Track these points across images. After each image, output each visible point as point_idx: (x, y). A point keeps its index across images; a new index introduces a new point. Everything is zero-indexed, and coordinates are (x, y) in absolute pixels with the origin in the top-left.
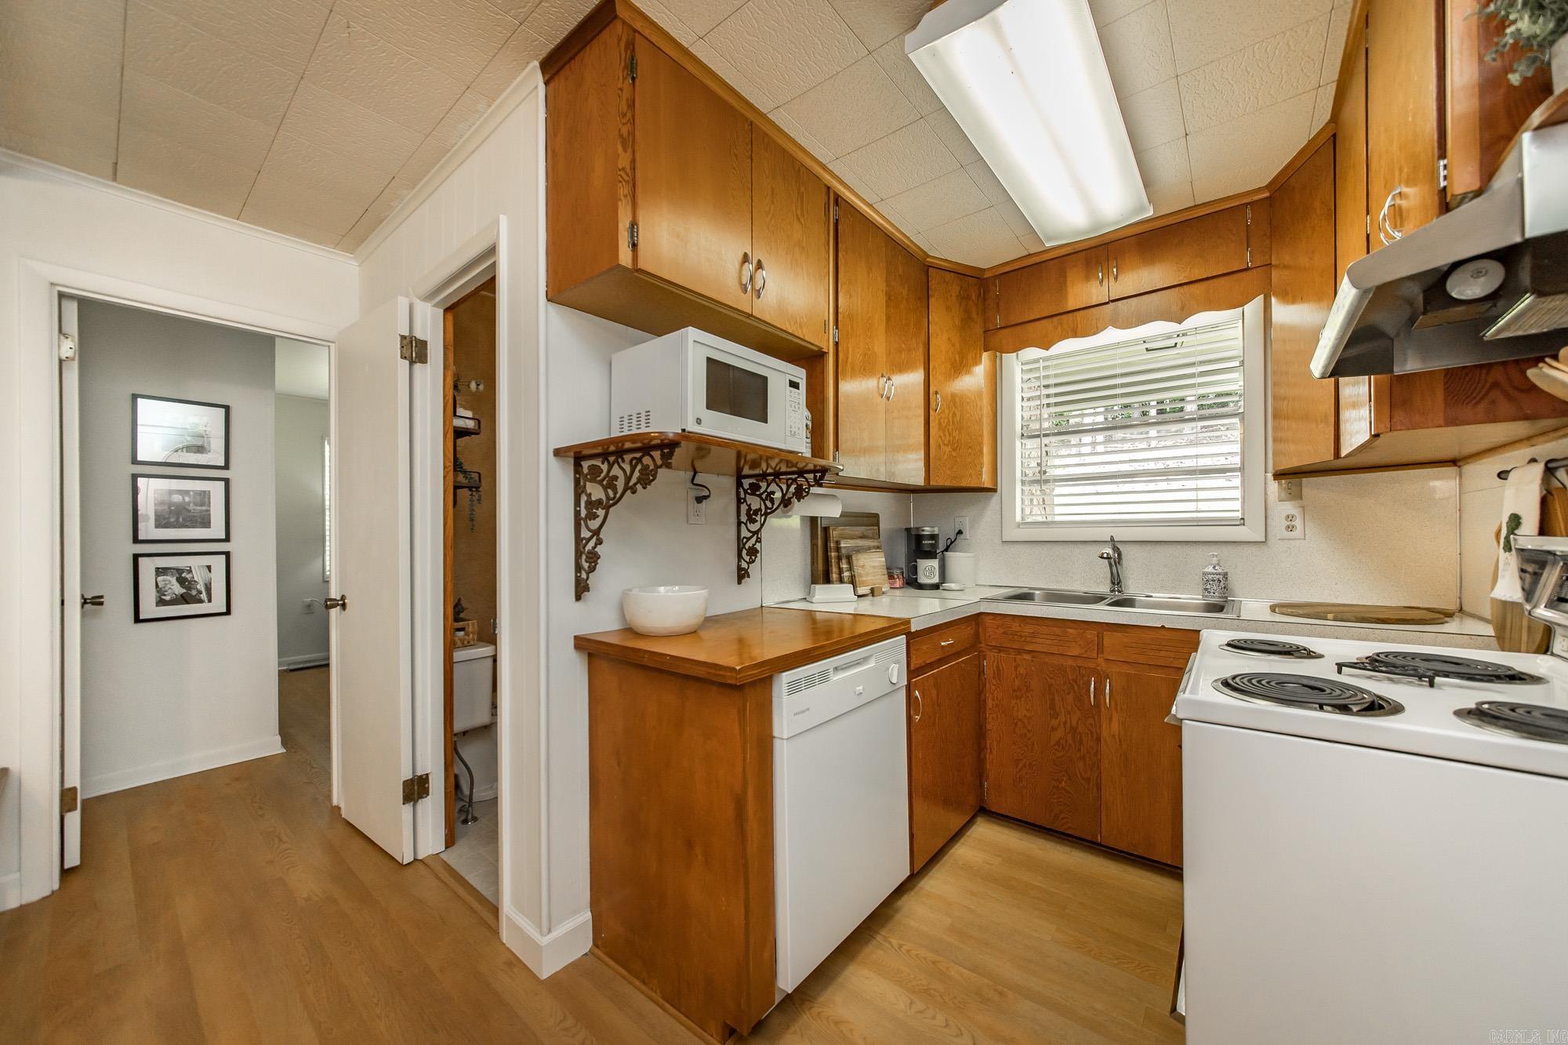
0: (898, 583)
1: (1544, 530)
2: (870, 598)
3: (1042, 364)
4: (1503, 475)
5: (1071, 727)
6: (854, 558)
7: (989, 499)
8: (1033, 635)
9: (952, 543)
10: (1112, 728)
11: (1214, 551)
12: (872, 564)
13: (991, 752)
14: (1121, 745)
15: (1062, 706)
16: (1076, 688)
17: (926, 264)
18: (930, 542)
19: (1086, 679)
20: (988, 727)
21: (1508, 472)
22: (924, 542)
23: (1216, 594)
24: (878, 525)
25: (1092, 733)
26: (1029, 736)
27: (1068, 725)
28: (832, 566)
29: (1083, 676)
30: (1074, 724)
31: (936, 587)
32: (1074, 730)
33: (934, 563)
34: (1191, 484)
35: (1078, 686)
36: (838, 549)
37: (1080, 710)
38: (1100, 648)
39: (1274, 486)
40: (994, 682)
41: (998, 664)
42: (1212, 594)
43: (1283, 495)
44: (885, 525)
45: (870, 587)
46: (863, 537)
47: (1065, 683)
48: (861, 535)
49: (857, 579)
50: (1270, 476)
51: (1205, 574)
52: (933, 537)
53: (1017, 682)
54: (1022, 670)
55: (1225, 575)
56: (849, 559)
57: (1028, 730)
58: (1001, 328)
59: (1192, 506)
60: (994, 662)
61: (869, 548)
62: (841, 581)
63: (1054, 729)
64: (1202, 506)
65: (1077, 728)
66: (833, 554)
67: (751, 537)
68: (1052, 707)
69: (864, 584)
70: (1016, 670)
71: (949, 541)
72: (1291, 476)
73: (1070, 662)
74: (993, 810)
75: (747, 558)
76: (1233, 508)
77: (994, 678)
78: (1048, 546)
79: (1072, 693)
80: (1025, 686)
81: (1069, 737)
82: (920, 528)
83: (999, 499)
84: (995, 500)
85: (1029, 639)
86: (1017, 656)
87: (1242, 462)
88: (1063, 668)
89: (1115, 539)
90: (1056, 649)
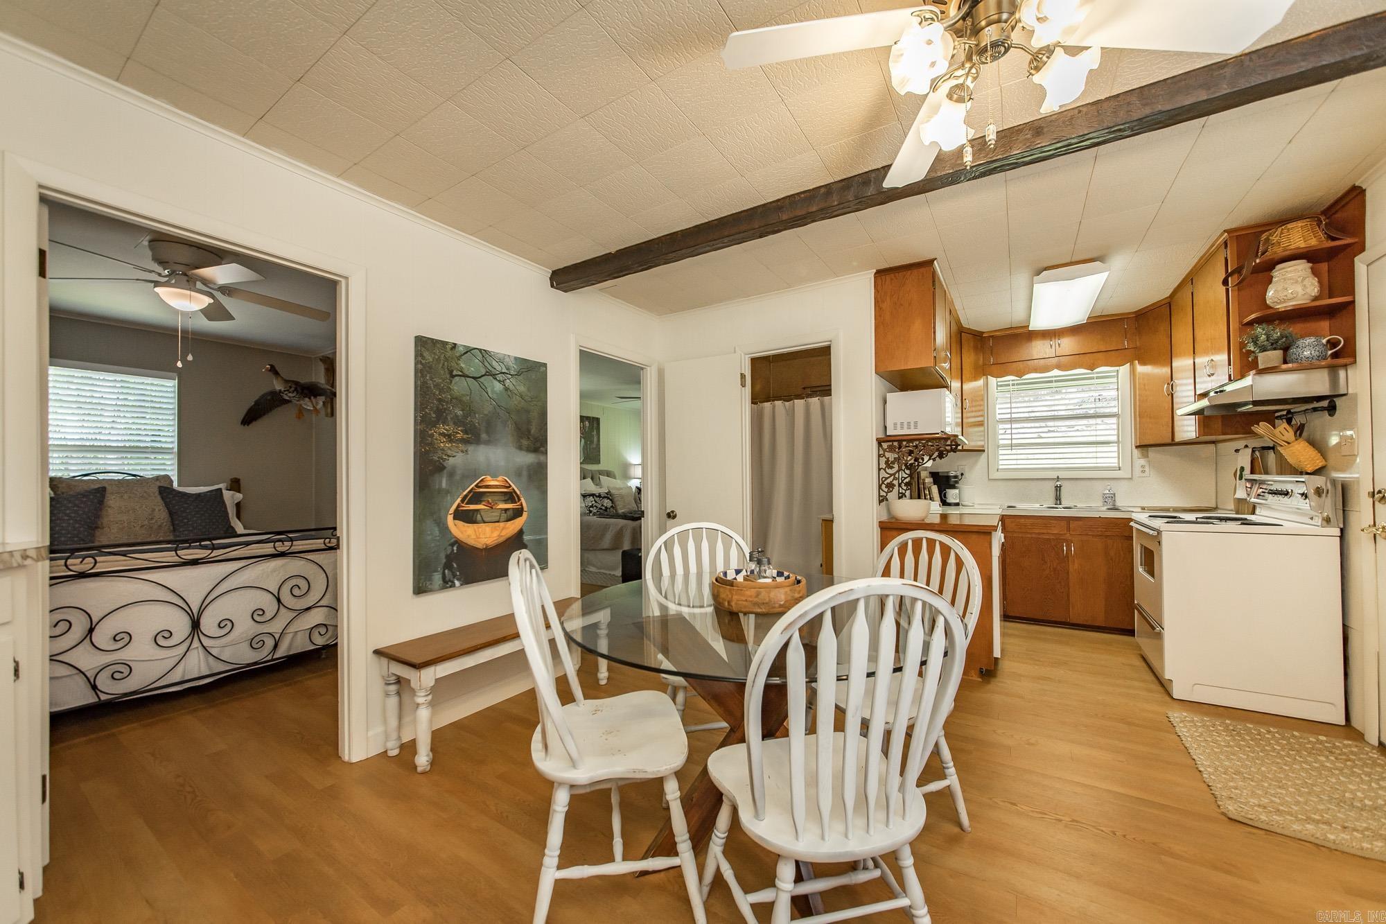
1: (1252, 472)
3: (1011, 383)
4: (1237, 451)
7: (981, 455)
8: (1032, 524)
9: (961, 479)
10: (1074, 567)
11: (1107, 483)
14: (1079, 573)
15: (1049, 558)
16: (1056, 549)
17: (961, 331)
18: (955, 479)
21: (1239, 450)
22: (951, 479)
23: (1111, 504)
25: (1064, 569)
26: (1030, 575)
27: (1052, 567)
29: (1060, 543)
30: (1055, 566)
32: (1055, 569)
33: (956, 491)
34: (1094, 449)
35: (1058, 548)
36: (924, 484)
37: (1058, 559)
38: (1069, 529)
39: (1136, 452)
42: (1109, 503)
43: (1139, 456)
47: (1050, 548)
50: (1134, 447)
51: (1104, 494)
52: (956, 476)
53: (1023, 549)
54: (1026, 543)
55: (1114, 494)
58: (993, 364)
59: (1094, 461)
63: (1044, 570)
64: (1099, 461)
65: (1057, 568)
67: (889, 477)
68: (1043, 559)
70: (1022, 543)
72: (1143, 447)
73: (1052, 537)
74: (1010, 615)
75: (886, 490)
76: (1113, 462)
77: (1010, 548)
78: (1016, 481)
79: (1054, 551)
80: (1028, 550)
81: (1052, 573)
82: (948, 472)
83: (986, 455)
84: (984, 455)
85: (1030, 527)
86: (1024, 536)
87: (1118, 439)
88: (1049, 540)
89: (1058, 477)
90: (1045, 531)
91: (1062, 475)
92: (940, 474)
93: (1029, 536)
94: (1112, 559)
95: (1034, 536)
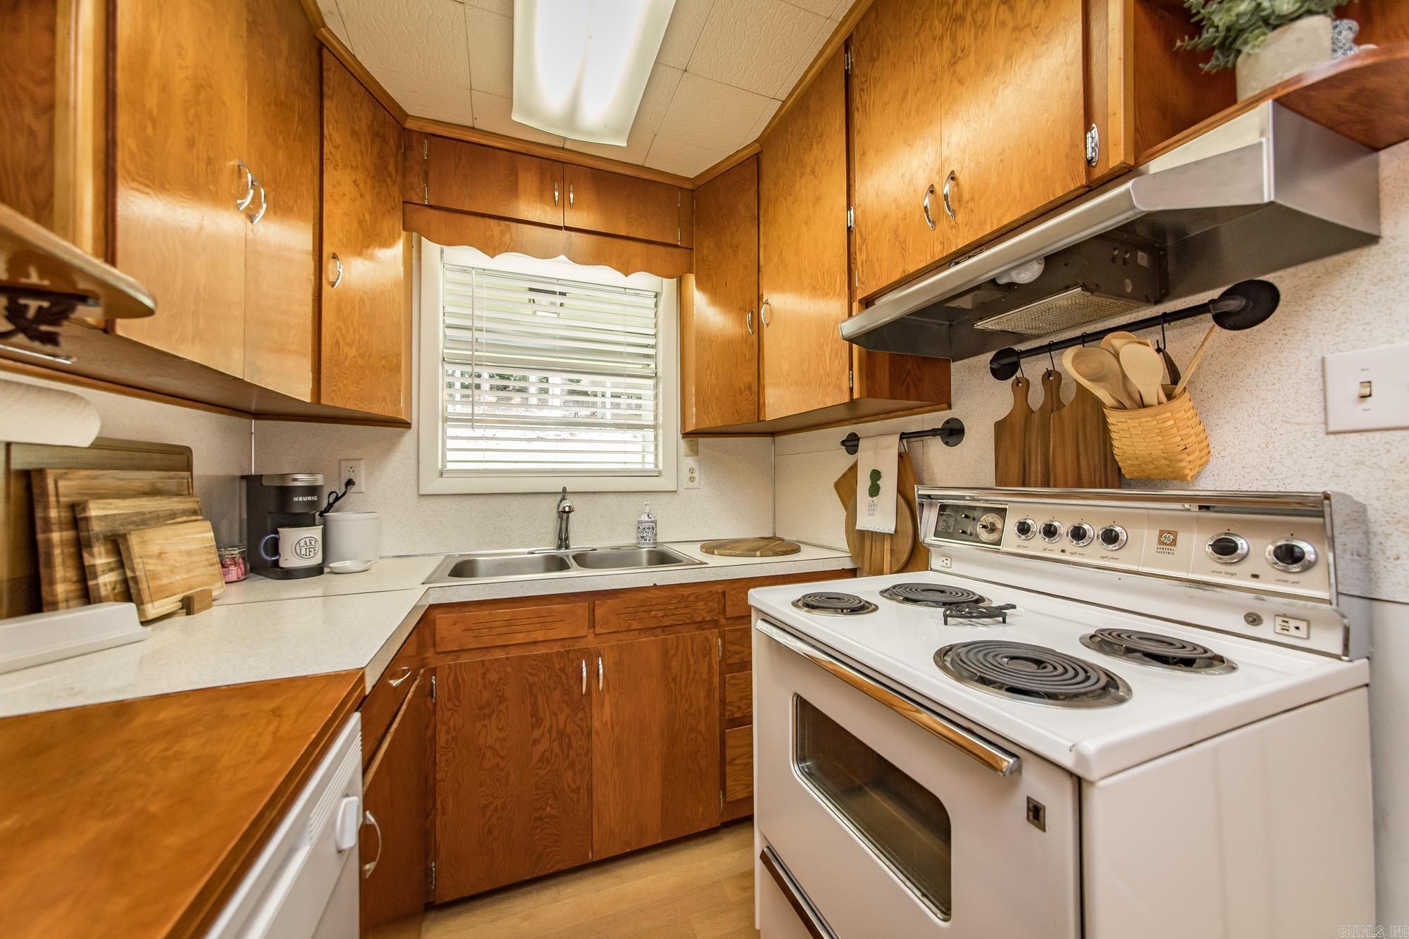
0: (234, 572)
2: (181, 619)
3: (474, 276)
5: (559, 731)
6: (134, 540)
7: (401, 436)
8: (509, 622)
9: (337, 499)
10: (603, 715)
11: (644, 501)
12: (184, 548)
13: (444, 813)
14: (613, 730)
15: (546, 706)
16: (564, 680)
17: (318, 36)
18: (309, 498)
19: (575, 665)
20: (439, 776)
22: (296, 499)
23: (651, 541)
24: (189, 468)
25: (582, 729)
26: (502, 764)
27: (554, 728)
28: (50, 565)
29: (572, 661)
30: (561, 725)
31: (318, 570)
32: (561, 733)
33: (312, 533)
35: (567, 675)
37: (568, 705)
38: (592, 624)
40: (450, 705)
41: (456, 676)
42: (648, 541)
43: (687, 452)
44: (202, 467)
45: (180, 596)
46: (154, 492)
47: (550, 677)
48: (147, 488)
49: (143, 586)
51: (639, 522)
52: (312, 490)
53: (486, 695)
54: (493, 676)
56: (117, 544)
57: (502, 758)
58: (430, 206)
60: (449, 675)
61: (173, 515)
62: (87, 596)
63: (536, 742)
65: (565, 731)
66: (56, 536)
68: (535, 713)
69: (163, 593)
70: (483, 678)
71: (333, 497)
72: (693, 436)
73: (557, 648)
74: (447, 899)
76: (649, 461)
77: (448, 701)
78: (482, 499)
79: (559, 687)
80: (498, 696)
81: (556, 745)
82: (283, 477)
83: (415, 436)
84: (409, 437)
85: (503, 630)
86: (488, 657)
87: (656, 418)
88: (547, 658)
89: (565, 488)
90: (539, 635)
91: (572, 484)
92: (265, 483)
93: (500, 655)
94: (674, 679)
95: (514, 653)
